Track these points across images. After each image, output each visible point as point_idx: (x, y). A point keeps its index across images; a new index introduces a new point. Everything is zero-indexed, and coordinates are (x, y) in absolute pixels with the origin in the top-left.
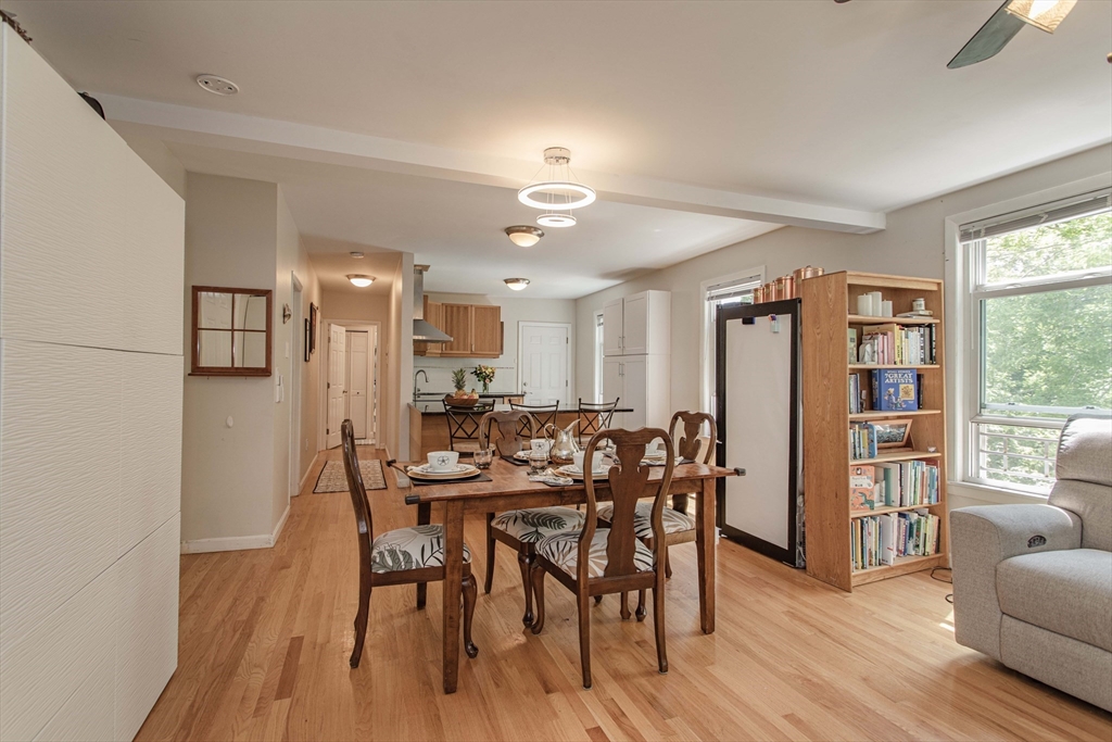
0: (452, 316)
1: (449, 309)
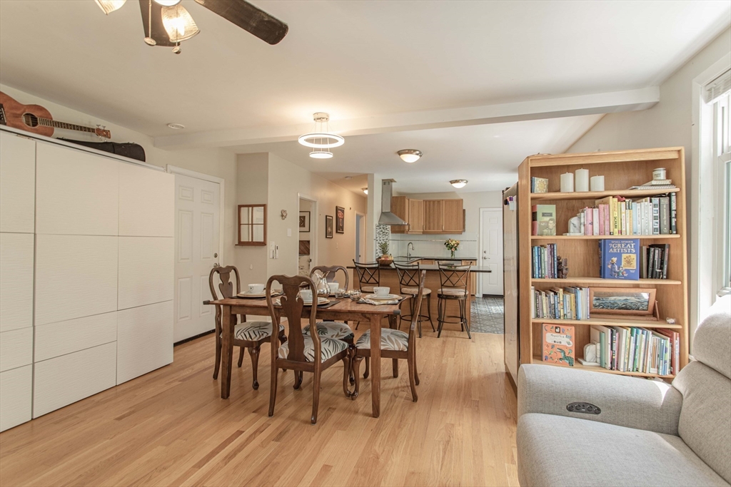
0: (429, 207)
1: (428, 203)
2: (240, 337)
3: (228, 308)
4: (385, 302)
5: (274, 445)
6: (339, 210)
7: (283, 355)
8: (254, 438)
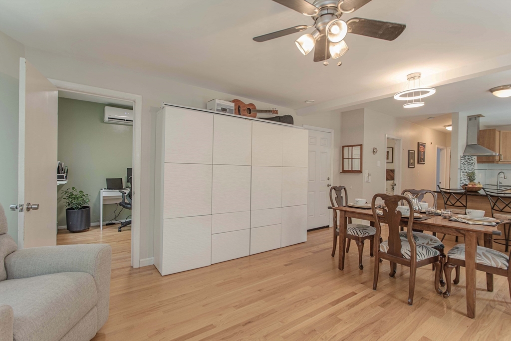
2: (350, 233)
3: (344, 212)
4: (481, 223)
5: (380, 310)
6: (421, 146)
7: (384, 249)
8: (365, 300)
